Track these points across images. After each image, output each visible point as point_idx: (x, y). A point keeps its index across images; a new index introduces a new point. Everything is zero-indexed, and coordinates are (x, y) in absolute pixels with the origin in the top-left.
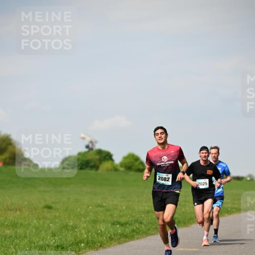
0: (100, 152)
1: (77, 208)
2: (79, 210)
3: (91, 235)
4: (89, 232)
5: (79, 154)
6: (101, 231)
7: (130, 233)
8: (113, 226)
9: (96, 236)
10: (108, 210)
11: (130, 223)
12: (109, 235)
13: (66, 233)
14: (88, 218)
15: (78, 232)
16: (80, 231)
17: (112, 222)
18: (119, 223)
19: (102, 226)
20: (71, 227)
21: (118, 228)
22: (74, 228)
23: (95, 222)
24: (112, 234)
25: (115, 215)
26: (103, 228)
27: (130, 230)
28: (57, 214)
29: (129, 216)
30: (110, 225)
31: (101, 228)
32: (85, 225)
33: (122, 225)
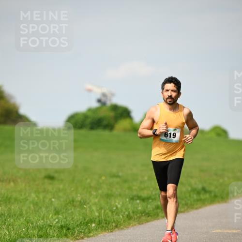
0: (115, 108)
1: (86, 179)
2: (88, 181)
3: (104, 212)
4: (101, 208)
5: (90, 110)
6: (117, 208)
7: (153, 210)
8: (131, 201)
9: (110, 213)
10: (125, 181)
11: (153, 197)
12: (127, 213)
13: (73, 210)
14: (100, 192)
15: (88, 209)
16: (90, 207)
17: (131, 197)
18: (139, 198)
19: (117, 201)
20: (78, 203)
21: (138, 204)
22: (82, 204)
23: (108, 196)
24: (131, 212)
25: (134, 188)
26: (119, 203)
27: (154, 206)
28: (61, 186)
29: (151, 189)
30: (128, 200)
31: (117, 204)
32: (96, 200)
33: (143, 200)
